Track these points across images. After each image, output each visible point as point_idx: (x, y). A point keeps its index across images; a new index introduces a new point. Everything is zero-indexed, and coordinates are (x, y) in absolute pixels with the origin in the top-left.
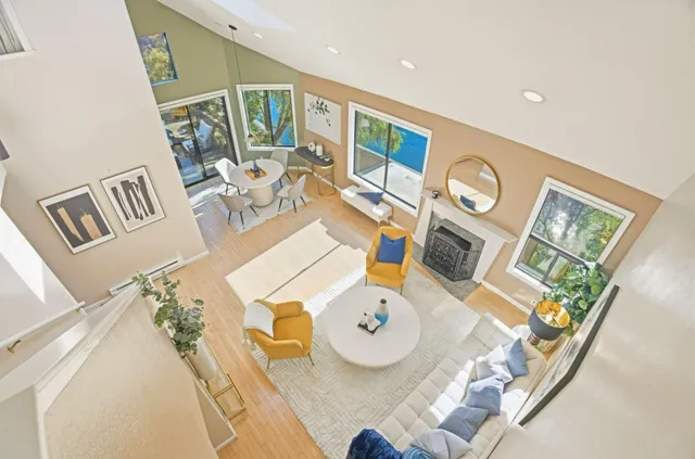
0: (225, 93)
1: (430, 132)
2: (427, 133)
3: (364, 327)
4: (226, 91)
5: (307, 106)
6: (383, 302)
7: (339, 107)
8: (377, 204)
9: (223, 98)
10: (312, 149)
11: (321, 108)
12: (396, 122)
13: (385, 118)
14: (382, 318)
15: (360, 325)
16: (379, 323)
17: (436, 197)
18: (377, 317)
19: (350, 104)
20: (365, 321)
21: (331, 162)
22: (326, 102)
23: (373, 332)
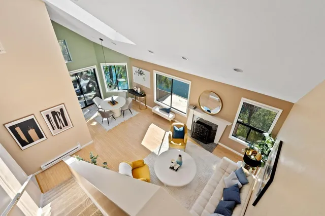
0: (95, 67)
1: (190, 82)
2: (189, 82)
3: (172, 168)
4: (95, 66)
5: (134, 72)
6: (180, 156)
7: (149, 72)
8: (169, 113)
9: (94, 69)
10: (136, 90)
11: (140, 73)
12: (175, 78)
13: (170, 77)
14: (180, 163)
15: (170, 168)
16: (179, 165)
17: (195, 108)
18: (178, 163)
19: (154, 71)
20: (173, 165)
21: (145, 95)
22: (143, 70)
23: (176, 170)
